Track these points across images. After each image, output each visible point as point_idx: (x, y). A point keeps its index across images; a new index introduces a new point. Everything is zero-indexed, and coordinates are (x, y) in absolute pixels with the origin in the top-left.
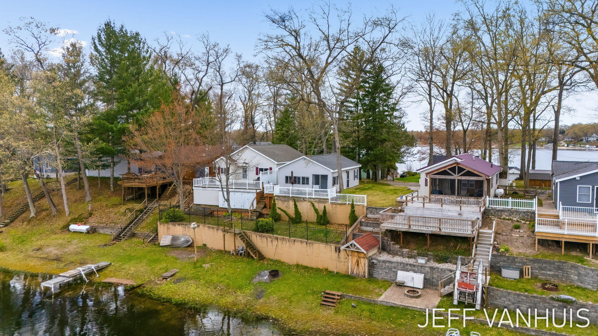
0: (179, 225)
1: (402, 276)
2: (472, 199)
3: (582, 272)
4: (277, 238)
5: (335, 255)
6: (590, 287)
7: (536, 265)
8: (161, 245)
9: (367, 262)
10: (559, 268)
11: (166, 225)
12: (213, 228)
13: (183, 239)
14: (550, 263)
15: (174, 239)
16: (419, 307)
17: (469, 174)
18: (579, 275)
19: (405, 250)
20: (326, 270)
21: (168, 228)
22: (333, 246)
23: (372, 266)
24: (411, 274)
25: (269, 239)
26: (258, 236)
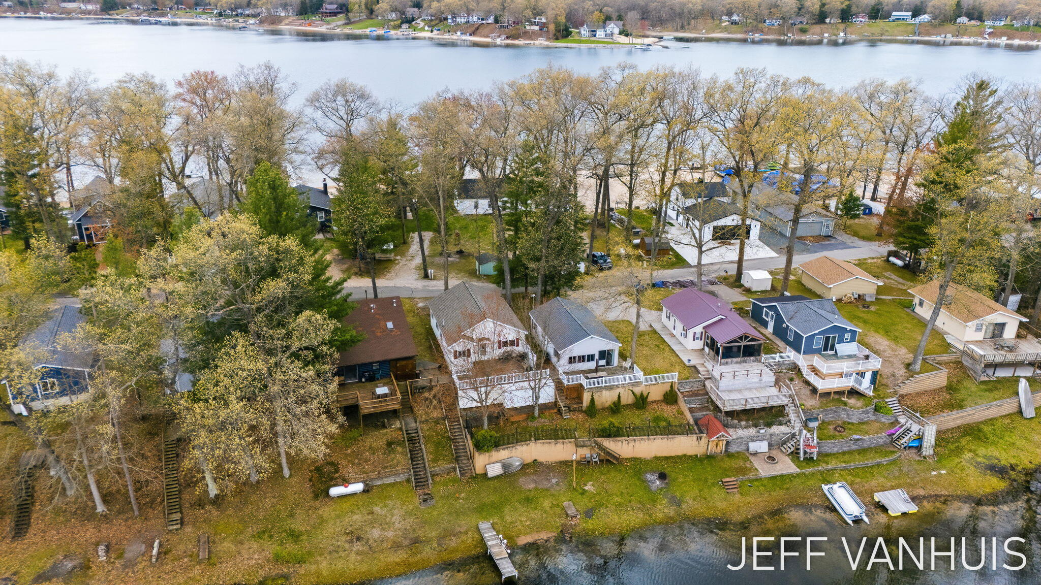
0: (504, 449)
1: (753, 447)
2: (752, 358)
3: (851, 413)
4: (635, 440)
5: (695, 442)
6: (854, 421)
7: (824, 413)
8: (490, 476)
9: (724, 443)
10: (835, 412)
11: (487, 454)
12: (550, 443)
13: (518, 464)
14: (831, 410)
15: (505, 466)
16: (789, 472)
17: (753, 340)
18: (848, 415)
19: (743, 423)
20: (685, 455)
21: (490, 456)
22: (695, 437)
23: (728, 443)
24: (758, 443)
25: (624, 442)
26: (611, 442)
